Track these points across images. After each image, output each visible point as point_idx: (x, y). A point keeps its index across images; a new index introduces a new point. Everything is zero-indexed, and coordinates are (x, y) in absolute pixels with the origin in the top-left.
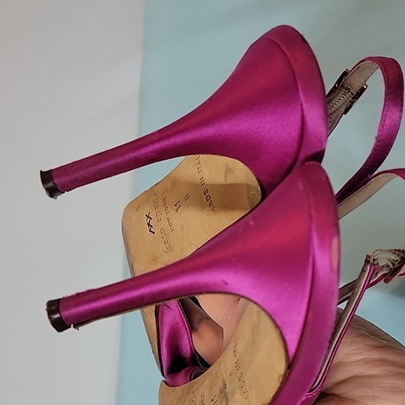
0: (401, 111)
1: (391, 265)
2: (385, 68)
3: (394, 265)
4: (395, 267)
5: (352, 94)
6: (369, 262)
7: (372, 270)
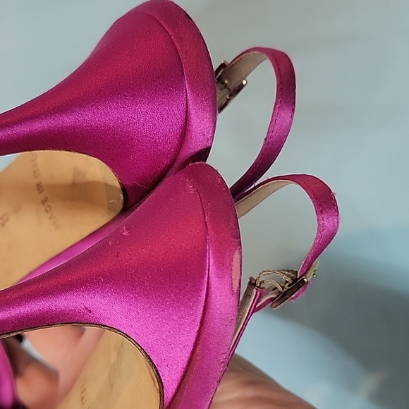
0: (293, 110)
1: (280, 289)
2: (276, 60)
3: (283, 288)
4: (285, 290)
5: (229, 90)
6: (255, 284)
7: (259, 293)
